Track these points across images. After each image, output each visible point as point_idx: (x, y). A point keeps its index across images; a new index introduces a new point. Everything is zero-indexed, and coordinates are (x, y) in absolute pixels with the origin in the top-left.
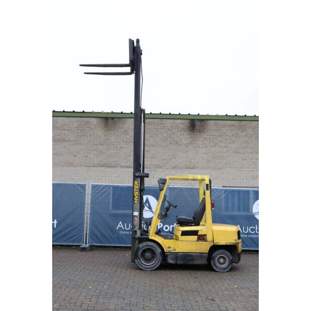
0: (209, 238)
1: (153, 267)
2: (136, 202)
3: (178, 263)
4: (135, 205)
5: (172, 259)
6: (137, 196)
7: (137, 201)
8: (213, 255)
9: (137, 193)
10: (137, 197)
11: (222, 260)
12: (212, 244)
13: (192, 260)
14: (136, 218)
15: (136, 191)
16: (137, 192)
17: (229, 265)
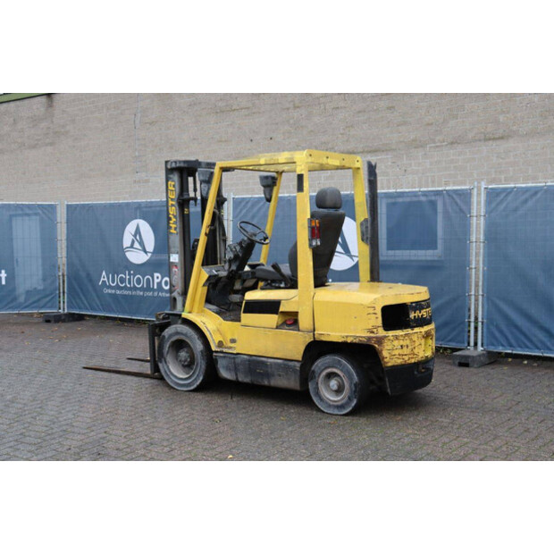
0: (304, 321)
1: (189, 385)
2: (172, 231)
3: (240, 379)
4: (172, 238)
5: (228, 369)
6: (175, 217)
7: (175, 229)
8: (313, 369)
9: (173, 211)
10: (174, 220)
11: (334, 383)
12: (309, 339)
13: (268, 375)
14: (175, 269)
15: (172, 205)
16: (173, 208)
17: (350, 399)
